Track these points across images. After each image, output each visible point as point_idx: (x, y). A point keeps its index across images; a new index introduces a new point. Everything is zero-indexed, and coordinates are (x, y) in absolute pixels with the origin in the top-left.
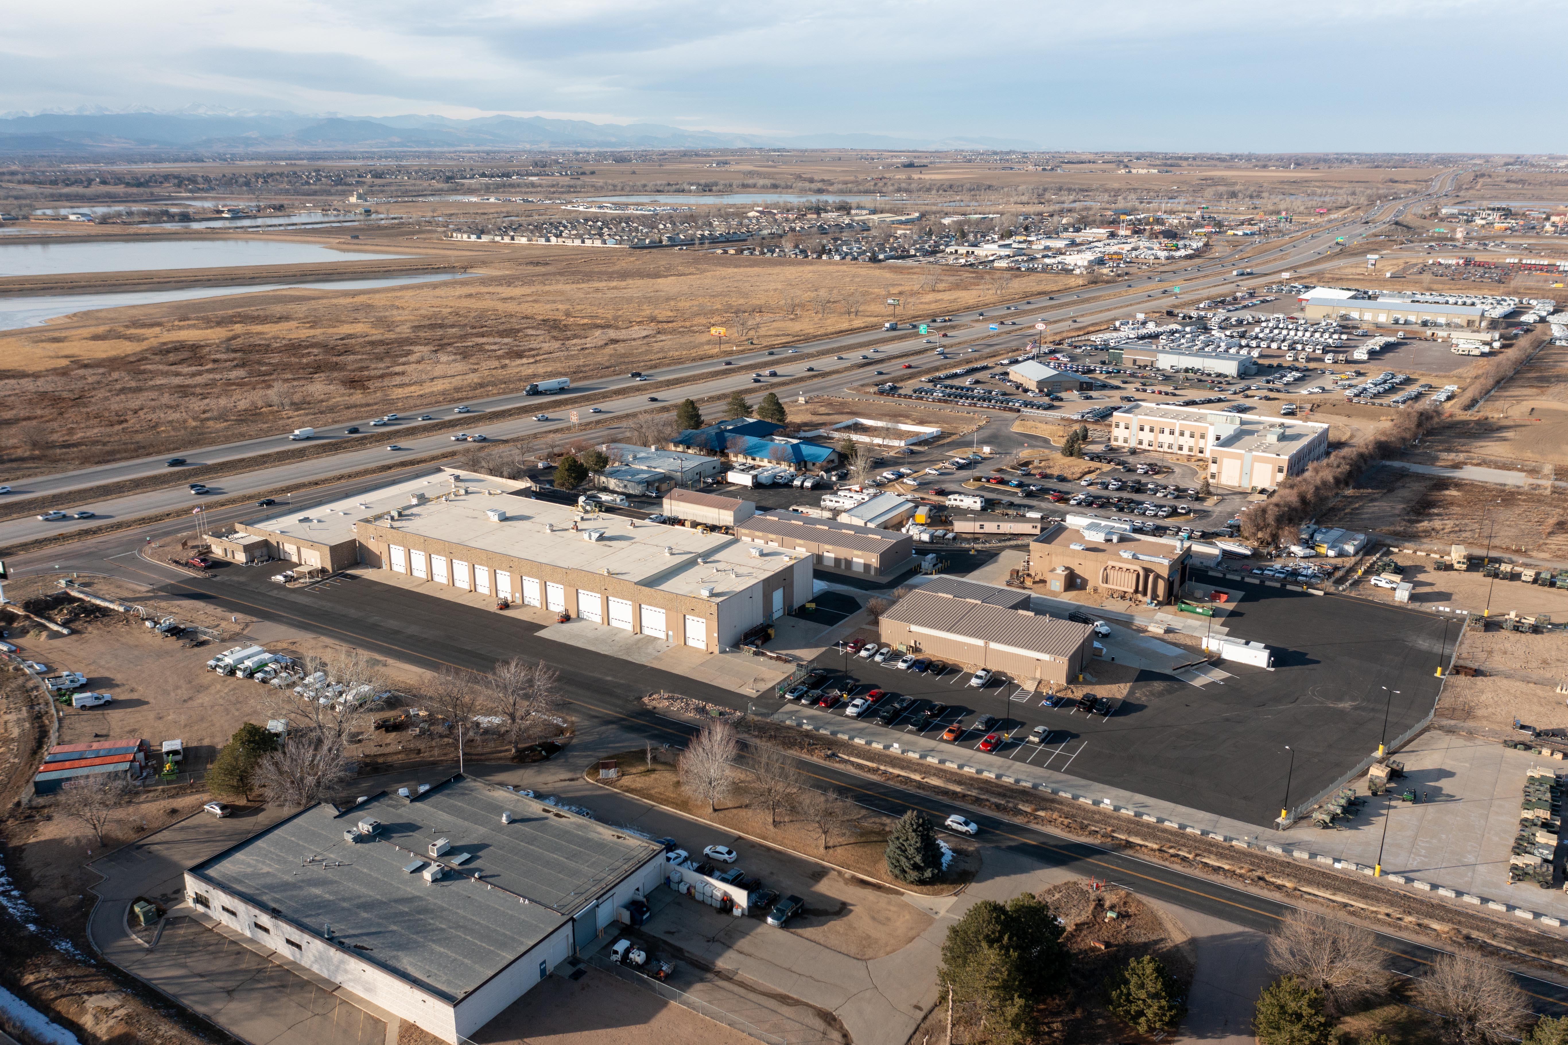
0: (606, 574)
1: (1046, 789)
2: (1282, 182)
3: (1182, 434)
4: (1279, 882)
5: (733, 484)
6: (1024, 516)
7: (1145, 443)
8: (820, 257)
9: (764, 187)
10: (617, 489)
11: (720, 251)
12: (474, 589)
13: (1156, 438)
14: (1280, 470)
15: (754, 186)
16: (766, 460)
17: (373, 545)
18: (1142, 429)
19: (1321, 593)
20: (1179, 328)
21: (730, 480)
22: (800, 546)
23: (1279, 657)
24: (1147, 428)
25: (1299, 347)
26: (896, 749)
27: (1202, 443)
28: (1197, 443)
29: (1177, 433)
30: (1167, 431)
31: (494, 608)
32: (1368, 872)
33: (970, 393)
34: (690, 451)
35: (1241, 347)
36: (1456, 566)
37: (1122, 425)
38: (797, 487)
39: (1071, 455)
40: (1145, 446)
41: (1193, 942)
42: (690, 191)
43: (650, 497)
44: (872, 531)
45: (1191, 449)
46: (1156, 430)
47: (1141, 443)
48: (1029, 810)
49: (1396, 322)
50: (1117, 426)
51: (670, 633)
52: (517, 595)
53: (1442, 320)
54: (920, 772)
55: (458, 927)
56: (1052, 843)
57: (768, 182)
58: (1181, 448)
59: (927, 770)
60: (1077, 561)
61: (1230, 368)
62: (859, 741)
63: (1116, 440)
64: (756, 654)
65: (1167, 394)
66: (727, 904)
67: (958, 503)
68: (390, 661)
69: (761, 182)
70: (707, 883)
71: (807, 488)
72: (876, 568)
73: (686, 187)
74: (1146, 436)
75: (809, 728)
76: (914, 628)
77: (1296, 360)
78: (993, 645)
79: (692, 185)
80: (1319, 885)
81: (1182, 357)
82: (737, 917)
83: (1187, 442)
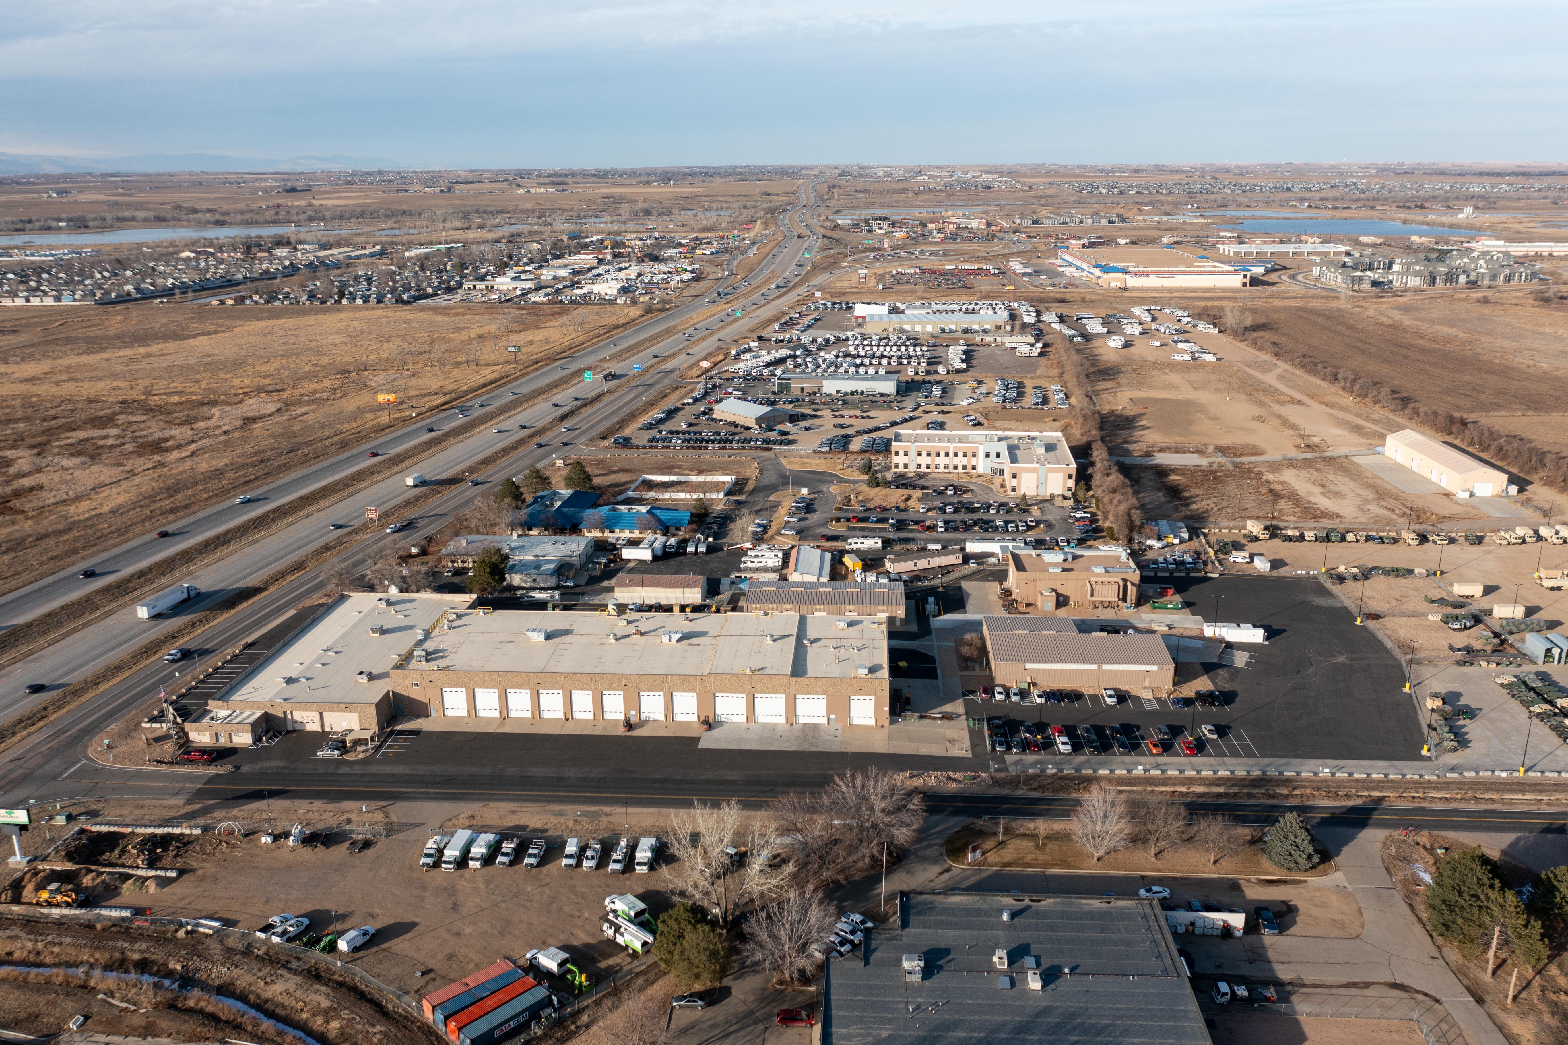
0: (748, 672)
1: (1272, 772)
3: (956, 455)
4: (1487, 796)
5: (629, 561)
7: (924, 466)
8: (338, 302)
9: (145, 220)
10: (523, 585)
11: (215, 303)
12: (569, 717)
13: (933, 461)
14: (1070, 477)
15: (133, 219)
16: (627, 531)
17: (416, 694)
18: (920, 454)
19: (1217, 575)
20: (789, 352)
21: (624, 557)
24: (924, 453)
25: (905, 361)
26: (1139, 770)
27: (974, 459)
28: (969, 461)
29: (951, 454)
30: (942, 454)
31: (621, 731)
32: (1516, 774)
34: (532, 533)
35: (857, 366)
36: (1262, 537)
37: (901, 453)
38: (691, 553)
39: (878, 485)
40: (924, 469)
41: (1504, 852)
42: (60, 229)
43: (567, 587)
44: (823, 585)
45: (964, 467)
46: (933, 454)
47: (919, 466)
48: (1285, 792)
49: (943, 331)
50: (897, 454)
52: (633, 713)
54: (1183, 785)
55: (1120, 1017)
56: (1338, 811)
57: (150, 214)
58: (955, 467)
59: (1190, 781)
61: (889, 387)
62: (1103, 772)
63: (897, 466)
64: (922, 717)
66: (1227, 931)
67: (859, 546)
68: (607, 809)
69: (141, 214)
70: (1204, 918)
71: (702, 553)
72: (902, 619)
73: (54, 224)
74: (924, 460)
75: (1054, 771)
76: (1029, 666)
77: (917, 373)
78: (1106, 667)
79: (61, 220)
80: (1513, 791)
81: (846, 382)
82: (1240, 938)
83: (960, 461)
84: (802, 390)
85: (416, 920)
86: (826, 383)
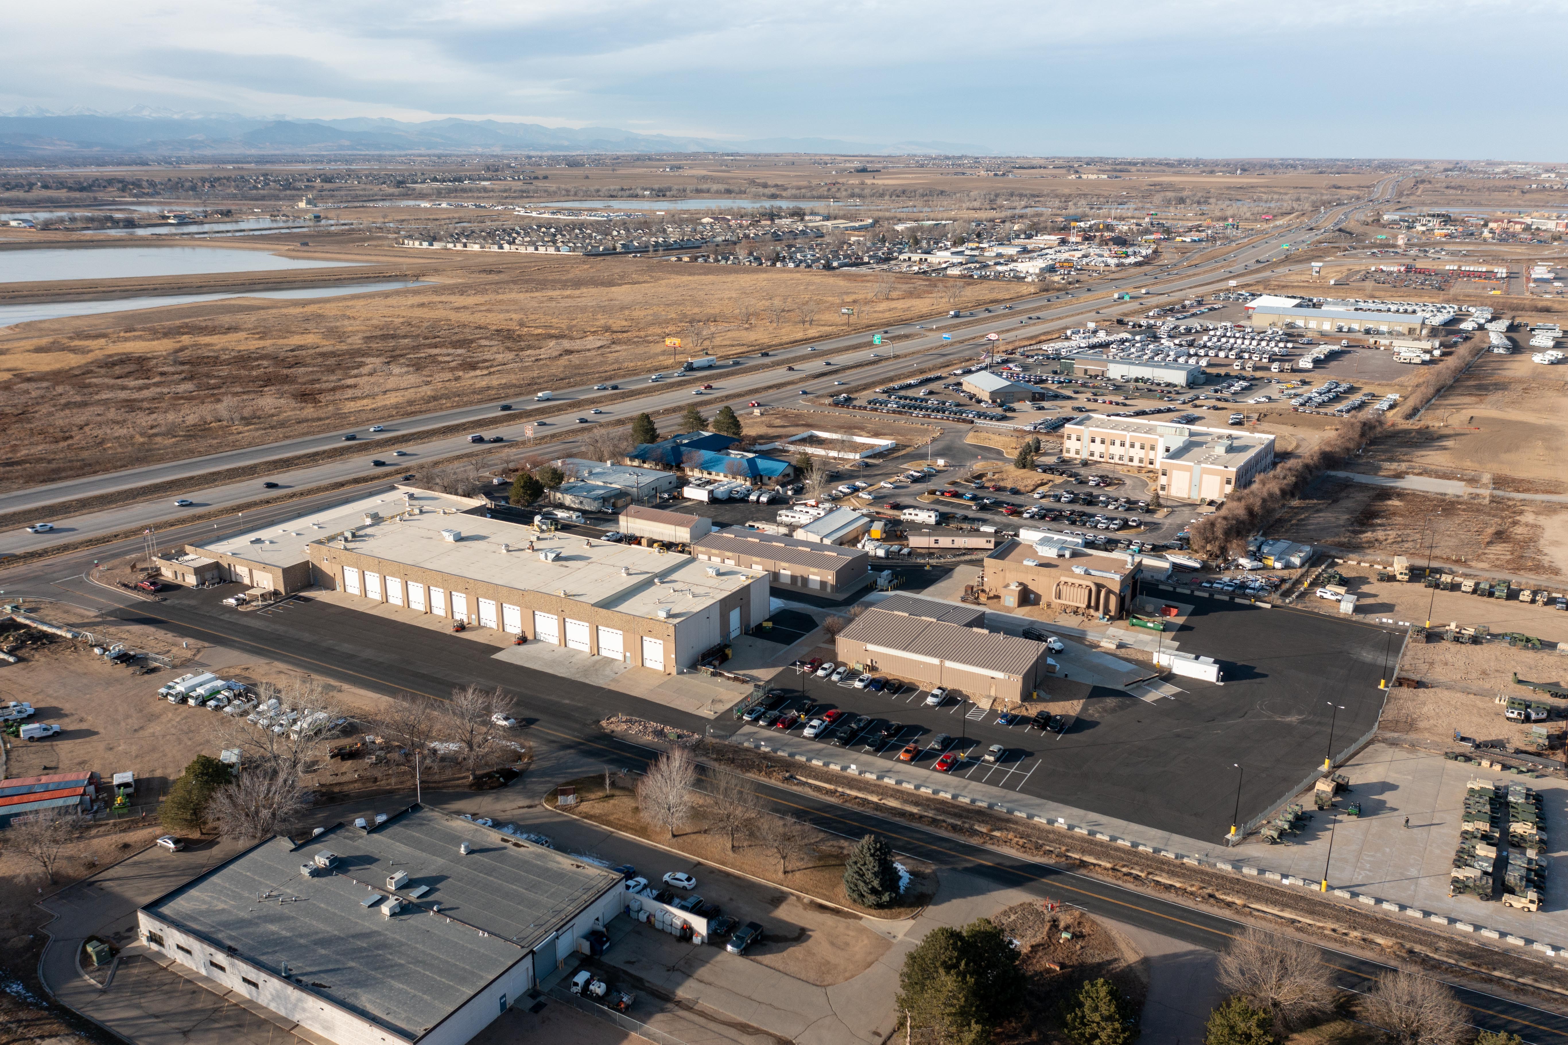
0: (562, 595)
1: (1001, 809)
2: (1229, 188)
3: (1132, 446)
4: (1229, 899)
5: (690, 500)
6: (978, 530)
7: (1097, 454)
8: (774, 264)
9: (718, 192)
10: (573, 505)
11: (674, 259)
12: (429, 611)
13: (1107, 450)
14: (1228, 482)
15: (708, 191)
16: (722, 475)
17: (326, 567)
18: (1093, 441)
19: (1268, 606)
20: (1129, 336)
21: (686, 495)
22: (757, 563)
23: (1228, 672)
24: (1098, 440)
25: (1246, 356)
26: (853, 769)
27: (1152, 453)
28: (1147, 454)
29: (1127, 445)
30: (1118, 443)
31: (450, 630)
32: (1315, 887)
33: (924, 404)
34: (646, 466)
35: (1190, 356)
36: (1399, 577)
37: (1074, 437)
38: (753, 502)
39: (1024, 467)
40: (1096, 458)
41: (1146, 961)
42: (644, 196)
43: (607, 513)
44: (827, 548)
45: (1141, 461)
46: (1107, 442)
47: (1092, 454)
48: (984, 830)
49: (1340, 330)
50: (1069, 438)
51: (628, 654)
52: (473, 617)
53: (1384, 328)
54: (878, 794)
55: (417, 962)
56: (1008, 863)
57: (722, 187)
58: (1131, 460)
59: (885, 791)
60: (1030, 577)
61: (1179, 377)
62: (817, 763)
63: (1068, 451)
64: (713, 674)
65: (1117, 404)
66: (687, 932)
67: (913, 517)
68: (346, 686)
69: (715, 187)
70: (667, 912)
71: (763, 503)
72: (832, 586)
73: (640, 192)
74: (1098, 448)
75: (767, 749)
76: (871, 647)
77: (1243, 368)
78: (948, 664)
79: (646, 190)
80: (1267, 901)
81: (1132, 367)
82: (696, 946)
83: (1137, 453)
84: (1086, 371)
85: (102, 731)
86: (1111, 366)
